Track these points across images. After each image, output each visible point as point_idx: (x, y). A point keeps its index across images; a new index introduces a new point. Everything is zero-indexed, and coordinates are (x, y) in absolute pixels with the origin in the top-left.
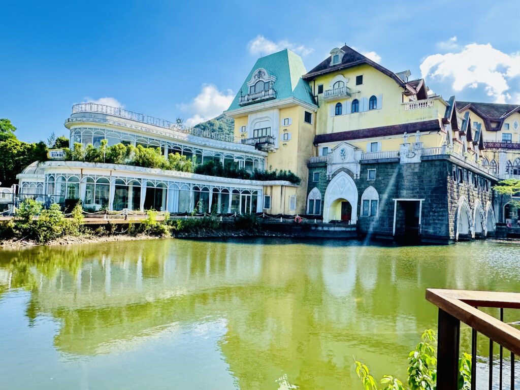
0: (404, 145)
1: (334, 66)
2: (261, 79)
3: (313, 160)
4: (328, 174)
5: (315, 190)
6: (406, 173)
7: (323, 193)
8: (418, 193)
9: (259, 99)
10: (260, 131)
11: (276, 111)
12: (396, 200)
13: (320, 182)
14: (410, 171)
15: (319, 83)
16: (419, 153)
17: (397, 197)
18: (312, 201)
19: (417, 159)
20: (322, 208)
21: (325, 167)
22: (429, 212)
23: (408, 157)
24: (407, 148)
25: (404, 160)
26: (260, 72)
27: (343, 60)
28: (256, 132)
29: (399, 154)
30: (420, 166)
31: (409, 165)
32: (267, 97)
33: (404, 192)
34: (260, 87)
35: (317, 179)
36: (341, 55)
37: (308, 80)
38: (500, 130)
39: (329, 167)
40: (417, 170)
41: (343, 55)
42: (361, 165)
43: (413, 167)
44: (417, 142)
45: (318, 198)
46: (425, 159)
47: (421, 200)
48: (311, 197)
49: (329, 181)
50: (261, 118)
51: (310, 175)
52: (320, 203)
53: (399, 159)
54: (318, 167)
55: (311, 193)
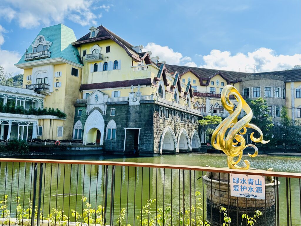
0: (131, 93)
1: (92, 38)
2: (41, 43)
3: (78, 101)
4: (87, 111)
5: (79, 122)
6: (132, 111)
7: (84, 124)
8: (138, 124)
9: (38, 57)
10: (40, 80)
11: (51, 67)
12: (126, 129)
13: (82, 117)
14: (135, 110)
15: (84, 49)
16: (139, 99)
17: (127, 127)
18: (76, 130)
19: (137, 103)
20: (83, 135)
21: (86, 106)
22: (144, 136)
23: (133, 101)
24: (133, 95)
25: (131, 103)
26: (40, 38)
27: (97, 35)
28: (38, 80)
29: (128, 99)
30: (140, 107)
31: (134, 106)
32: (44, 56)
33: (131, 124)
34: (40, 48)
35: (80, 115)
36: (97, 32)
37: (76, 46)
38: (208, 85)
39: (88, 106)
40: (138, 109)
41: (98, 32)
42: (107, 105)
43: (136, 107)
44: (138, 91)
45: (80, 128)
46: (142, 102)
47: (139, 129)
48: (76, 126)
49: (88, 116)
50: (41, 71)
51: (76, 111)
52: (82, 131)
53: (128, 102)
54: (81, 106)
55: (76, 124)
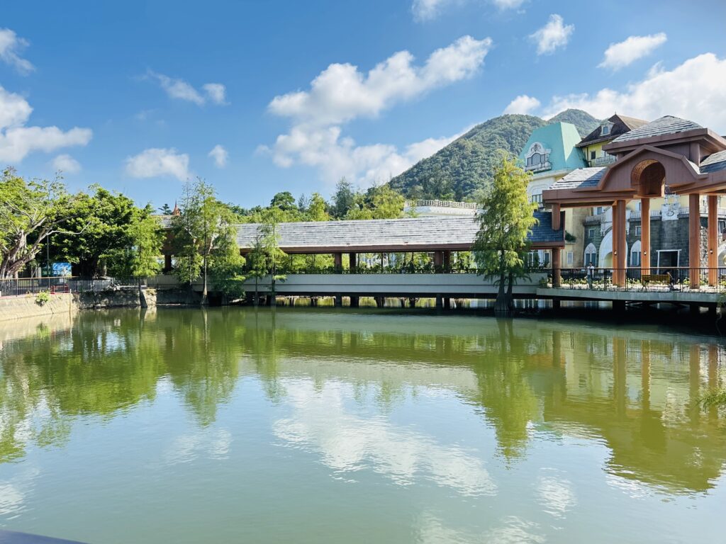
0: (665, 205)
1: (604, 137)
2: (537, 152)
3: (588, 219)
4: (601, 231)
5: (591, 245)
6: (667, 228)
7: (598, 248)
8: (676, 244)
9: (536, 170)
10: (538, 197)
11: (552, 180)
12: (659, 251)
13: (595, 238)
14: (671, 227)
15: (591, 149)
16: (677, 212)
17: (660, 249)
18: (588, 255)
19: (675, 217)
20: (598, 261)
21: (599, 225)
22: (685, 260)
23: (668, 215)
24: (667, 208)
25: (665, 218)
26: (536, 146)
27: (612, 130)
28: (534, 197)
29: (661, 213)
30: (678, 222)
31: (669, 221)
32: (544, 169)
33: (666, 245)
34: (536, 159)
35: (592, 236)
36: (610, 126)
37: (580, 148)
39: (602, 225)
40: (675, 226)
42: (630, 223)
43: (672, 223)
44: (675, 203)
45: (594, 252)
46: (681, 217)
47: (679, 251)
48: (587, 250)
49: (603, 237)
50: (538, 186)
51: (586, 232)
52: (596, 256)
53: (661, 217)
54: (593, 225)
55: (587, 248)
